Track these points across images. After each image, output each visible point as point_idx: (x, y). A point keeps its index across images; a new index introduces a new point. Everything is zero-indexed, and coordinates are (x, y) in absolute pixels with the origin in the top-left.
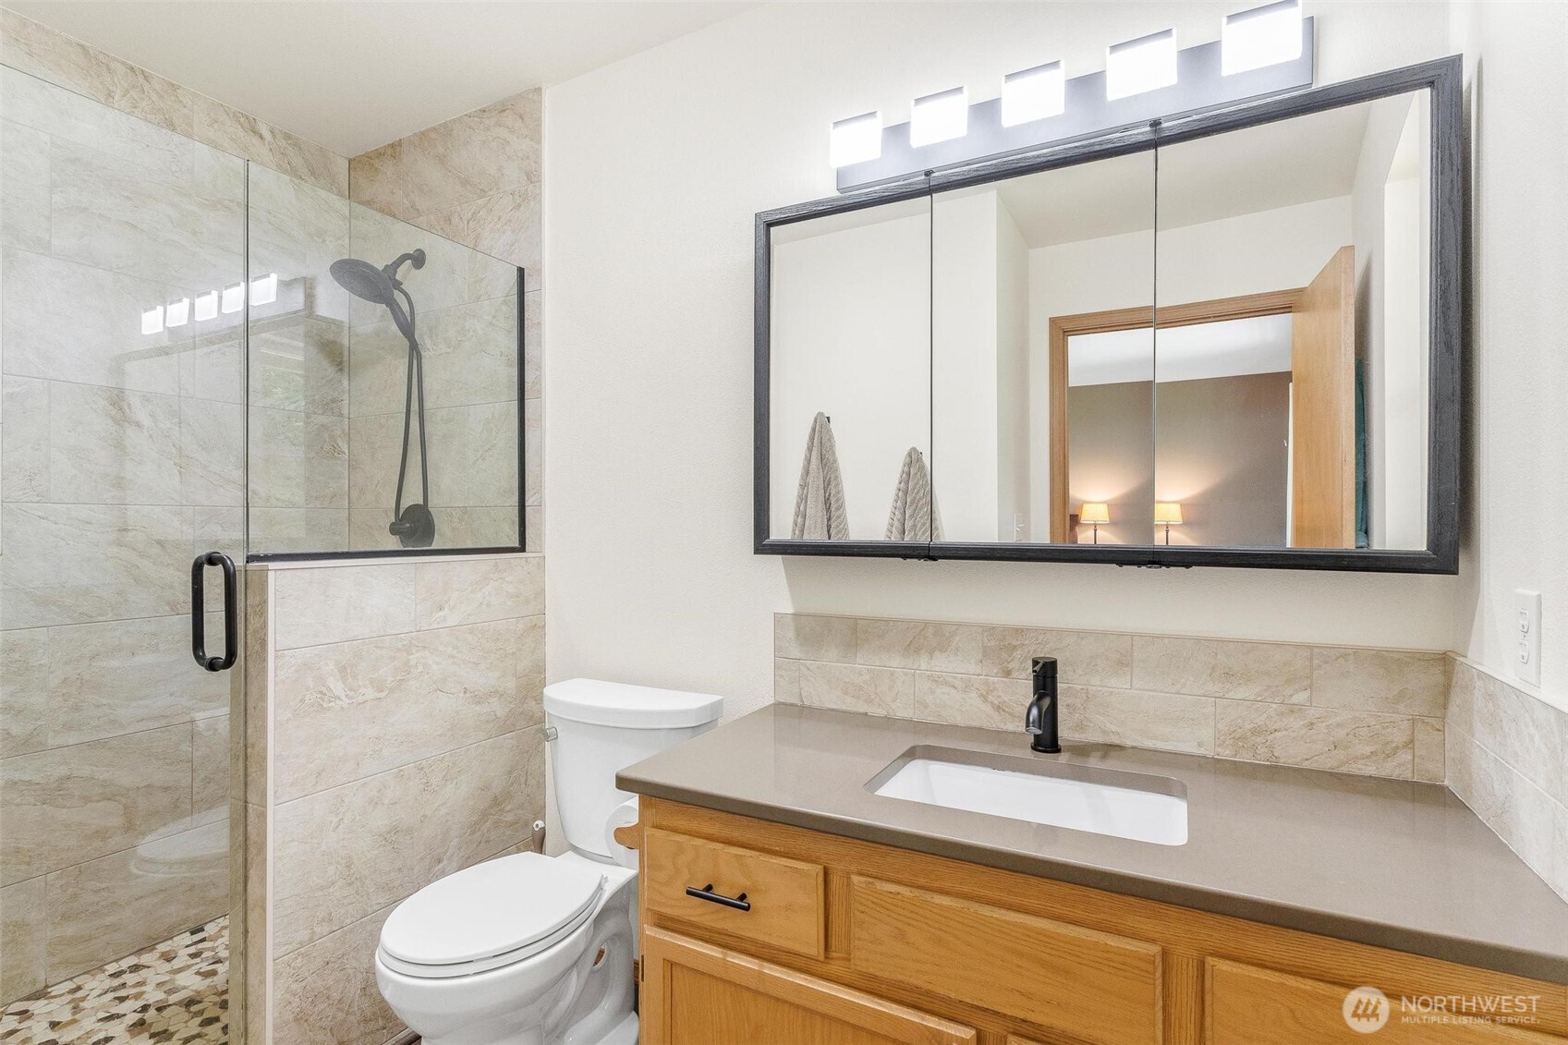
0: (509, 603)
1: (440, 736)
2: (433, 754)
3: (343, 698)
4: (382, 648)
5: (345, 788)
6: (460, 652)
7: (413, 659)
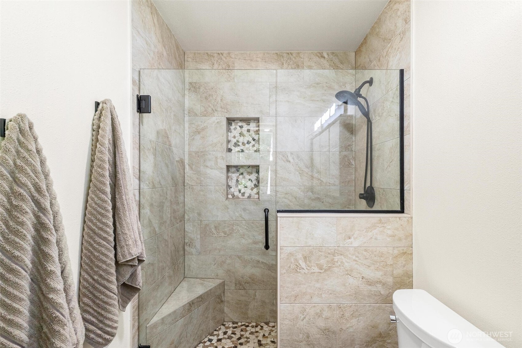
0: (388, 239)
1: (350, 295)
2: (346, 303)
3: (305, 269)
4: (322, 252)
5: (306, 305)
6: (360, 259)
7: (336, 259)
